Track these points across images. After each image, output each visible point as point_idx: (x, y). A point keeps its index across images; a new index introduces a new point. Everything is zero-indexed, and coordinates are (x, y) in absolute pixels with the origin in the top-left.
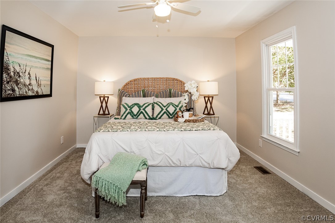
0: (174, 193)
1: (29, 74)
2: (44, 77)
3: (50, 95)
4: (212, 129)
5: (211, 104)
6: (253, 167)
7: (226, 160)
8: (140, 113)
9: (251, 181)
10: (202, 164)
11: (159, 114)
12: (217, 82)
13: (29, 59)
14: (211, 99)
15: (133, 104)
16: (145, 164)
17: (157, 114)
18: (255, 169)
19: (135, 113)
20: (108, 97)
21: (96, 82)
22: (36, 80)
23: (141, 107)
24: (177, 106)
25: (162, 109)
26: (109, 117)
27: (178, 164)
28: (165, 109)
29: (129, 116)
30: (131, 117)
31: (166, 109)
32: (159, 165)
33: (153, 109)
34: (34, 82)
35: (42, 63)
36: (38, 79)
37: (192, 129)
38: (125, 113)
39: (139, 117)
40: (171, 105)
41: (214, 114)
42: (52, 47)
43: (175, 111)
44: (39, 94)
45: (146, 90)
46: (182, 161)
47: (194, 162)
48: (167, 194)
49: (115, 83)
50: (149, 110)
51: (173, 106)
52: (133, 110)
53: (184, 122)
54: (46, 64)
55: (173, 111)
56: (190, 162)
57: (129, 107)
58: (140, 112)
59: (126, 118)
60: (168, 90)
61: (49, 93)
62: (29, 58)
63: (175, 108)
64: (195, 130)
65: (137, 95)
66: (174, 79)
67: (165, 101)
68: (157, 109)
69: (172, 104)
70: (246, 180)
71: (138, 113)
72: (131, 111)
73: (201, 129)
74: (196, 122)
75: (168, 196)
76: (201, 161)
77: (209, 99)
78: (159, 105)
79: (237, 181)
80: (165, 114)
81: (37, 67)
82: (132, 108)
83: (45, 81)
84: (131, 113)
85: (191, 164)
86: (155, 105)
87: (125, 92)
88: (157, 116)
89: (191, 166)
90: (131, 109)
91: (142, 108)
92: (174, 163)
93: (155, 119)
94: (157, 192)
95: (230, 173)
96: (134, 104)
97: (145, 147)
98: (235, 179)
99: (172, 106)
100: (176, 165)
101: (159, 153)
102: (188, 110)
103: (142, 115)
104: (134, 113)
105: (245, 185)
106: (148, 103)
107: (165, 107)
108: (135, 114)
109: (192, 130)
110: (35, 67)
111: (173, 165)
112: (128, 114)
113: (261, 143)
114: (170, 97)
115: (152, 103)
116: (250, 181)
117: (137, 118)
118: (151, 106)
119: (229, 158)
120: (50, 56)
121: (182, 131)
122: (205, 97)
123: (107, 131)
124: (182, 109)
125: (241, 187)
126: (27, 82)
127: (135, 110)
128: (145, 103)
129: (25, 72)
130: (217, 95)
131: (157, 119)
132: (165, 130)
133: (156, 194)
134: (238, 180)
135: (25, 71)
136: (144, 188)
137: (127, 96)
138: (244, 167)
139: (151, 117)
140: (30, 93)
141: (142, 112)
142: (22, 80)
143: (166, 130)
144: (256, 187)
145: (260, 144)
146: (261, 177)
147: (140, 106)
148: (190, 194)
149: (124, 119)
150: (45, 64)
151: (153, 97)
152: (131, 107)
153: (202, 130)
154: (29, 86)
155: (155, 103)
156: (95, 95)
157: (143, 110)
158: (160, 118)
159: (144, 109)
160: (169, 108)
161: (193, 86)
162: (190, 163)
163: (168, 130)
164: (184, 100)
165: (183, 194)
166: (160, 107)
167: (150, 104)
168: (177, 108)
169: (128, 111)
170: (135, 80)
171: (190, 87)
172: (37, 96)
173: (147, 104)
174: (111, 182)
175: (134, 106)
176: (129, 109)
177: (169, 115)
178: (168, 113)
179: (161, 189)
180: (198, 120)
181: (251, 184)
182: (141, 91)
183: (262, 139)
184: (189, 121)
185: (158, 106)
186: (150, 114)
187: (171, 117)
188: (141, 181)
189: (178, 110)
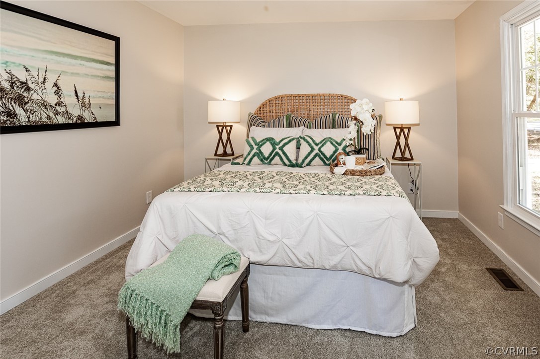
0: (304, 321)
1: (56, 85)
2: (98, 92)
3: (116, 123)
4: (384, 193)
5: (406, 138)
6: (484, 267)
7: (406, 264)
8: (273, 155)
9: (474, 305)
10: (357, 266)
11: (306, 158)
12: (418, 102)
13: (52, 59)
14: (406, 131)
15: (264, 140)
16: (231, 264)
17: (304, 157)
18: (489, 274)
19: (266, 155)
20: (231, 127)
21: (209, 102)
22: (77, 96)
23: (277, 145)
24: (340, 144)
25: (313, 150)
26: (230, 160)
27: (308, 262)
28: (316, 148)
29: (256, 159)
30: (259, 162)
31: (319, 150)
32: (270, 262)
33: (298, 148)
34: (69, 99)
35: (91, 68)
36: (80, 95)
37: (343, 192)
38: (249, 154)
39: (273, 162)
40: (329, 142)
41: (412, 159)
42: (117, 40)
43: (335, 152)
44: (86, 121)
45: (292, 115)
46: (316, 258)
47: (341, 261)
48: (291, 321)
49: (242, 103)
50: (290, 150)
51: (332, 143)
52: (263, 149)
53: (343, 174)
54: (102, 70)
55: (331, 153)
56: (334, 261)
57: (256, 144)
58: (274, 153)
59: (252, 163)
60: (331, 115)
61: (113, 119)
62: (54, 57)
63: (336, 147)
64: (351, 195)
65: (277, 123)
66: (342, 96)
67: (318, 134)
68: (305, 149)
69: (330, 140)
70: (463, 300)
71: (271, 154)
72: (260, 150)
73: (361, 193)
74: (367, 175)
75: (292, 325)
76: (354, 261)
77: (402, 131)
78: (308, 142)
79: (443, 300)
80: (317, 158)
81: (78, 74)
82: (262, 145)
83: (101, 99)
84: (259, 154)
85: (335, 266)
86: (302, 141)
87: (258, 118)
88: (303, 161)
89: (334, 269)
90: (260, 147)
91: (277, 147)
92: (300, 261)
93: (300, 166)
94: (272, 315)
95: (421, 289)
96: (266, 139)
97: (244, 225)
98: (440, 295)
99: (330, 144)
100: (304, 265)
101: (271, 238)
102: (358, 152)
103: (277, 158)
104: (264, 154)
105: (458, 314)
106: (289, 137)
107: (317, 145)
108: (266, 157)
109: (344, 194)
110: (72, 73)
111: (299, 265)
112: (254, 156)
113: (501, 220)
114: (334, 127)
115: (297, 138)
116: (472, 304)
117: (269, 163)
118: (294, 143)
119: (415, 259)
120: (112, 56)
121: (324, 194)
122: (395, 128)
123: (186, 190)
124: (348, 150)
125: (448, 319)
126: (52, 100)
127: (267, 149)
128: (283, 137)
129: (44, 82)
130: (418, 125)
131: (303, 165)
132: (292, 192)
133: (269, 319)
134: (447, 298)
135: (45, 79)
136: (218, 318)
137: (260, 125)
138: (465, 267)
139: (294, 162)
140: (61, 120)
141: (277, 154)
142: (35, 96)
143: (294, 192)
144: (483, 324)
145: (500, 222)
146: (500, 297)
147: (274, 143)
148: (335, 325)
149: (249, 164)
150: (98, 69)
151: (302, 127)
152: (260, 145)
153: (364, 194)
154: (58, 108)
155: (301, 138)
156: (209, 123)
157: (279, 149)
158: (308, 164)
159: (281, 149)
160: (324, 146)
161: (365, 109)
162: (333, 263)
163: (296, 192)
164: (349, 134)
165: (320, 324)
166: (309, 145)
167: (293, 139)
168: (339, 147)
169: (255, 151)
170: (276, 98)
171: (359, 110)
172: (80, 125)
173: (288, 139)
174: (153, 301)
175: (265, 143)
176: (256, 147)
177: (324, 159)
178: (322, 157)
179: (278, 311)
180: (370, 171)
181: (473, 312)
182: (285, 117)
183: (504, 214)
184: (353, 173)
185: (305, 142)
186: (292, 158)
187: (328, 162)
188: (213, 302)
189: (340, 150)
